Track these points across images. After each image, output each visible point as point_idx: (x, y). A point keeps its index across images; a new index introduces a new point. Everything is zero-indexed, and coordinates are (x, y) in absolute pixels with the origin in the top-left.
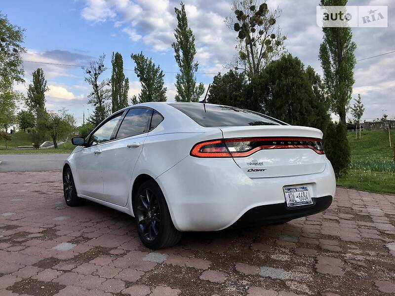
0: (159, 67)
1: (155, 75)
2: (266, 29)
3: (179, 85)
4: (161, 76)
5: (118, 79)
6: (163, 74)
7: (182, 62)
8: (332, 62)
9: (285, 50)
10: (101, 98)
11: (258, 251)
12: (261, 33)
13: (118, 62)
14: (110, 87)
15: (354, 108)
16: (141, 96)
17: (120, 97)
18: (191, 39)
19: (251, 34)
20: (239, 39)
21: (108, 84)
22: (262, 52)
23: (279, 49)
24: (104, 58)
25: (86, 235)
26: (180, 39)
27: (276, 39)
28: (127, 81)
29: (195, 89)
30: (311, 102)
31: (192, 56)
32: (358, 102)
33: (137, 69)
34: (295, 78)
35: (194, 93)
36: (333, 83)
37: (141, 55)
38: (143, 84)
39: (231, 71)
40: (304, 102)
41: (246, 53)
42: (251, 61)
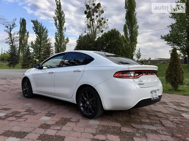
0: (45, 28)
1: (43, 32)
2: (99, 15)
3: (56, 37)
4: (47, 32)
5: (23, 32)
6: (48, 31)
7: (58, 26)
8: (129, 33)
9: (108, 26)
10: (13, 41)
11: (135, 118)
12: (97, 16)
13: (23, 23)
14: (18, 36)
15: (137, 54)
16: (35, 41)
17: (24, 41)
18: (63, 15)
19: (93, 16)
20: (87, 18)
21: (17, 34)
22: (97, 26)
23: (105, 25)
24: (16, 20)
25: (51, 112)
26: (58, 15)
27: (104, 20)
28: (28, 33)
29: (64, 40)
30: (123, 51)
31: (63, 24)
32: (139, 52)
33: (34, 27)
34: (117, 40)
35: (63, 42)
36: (128, 42)
37: (36, 21)
38: (37, 35)
39: (88, 34)
40: (121, 51)
41: (90, 25)
42: (92, 29)
